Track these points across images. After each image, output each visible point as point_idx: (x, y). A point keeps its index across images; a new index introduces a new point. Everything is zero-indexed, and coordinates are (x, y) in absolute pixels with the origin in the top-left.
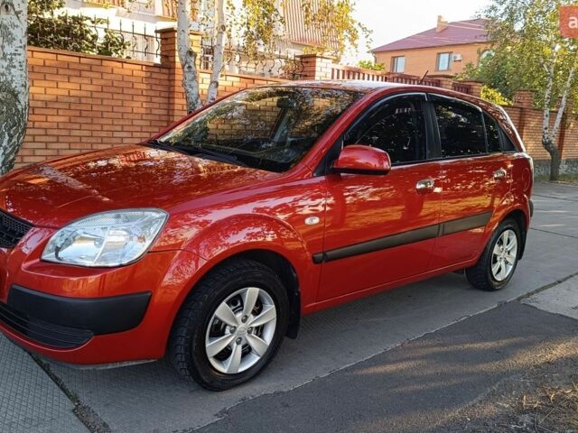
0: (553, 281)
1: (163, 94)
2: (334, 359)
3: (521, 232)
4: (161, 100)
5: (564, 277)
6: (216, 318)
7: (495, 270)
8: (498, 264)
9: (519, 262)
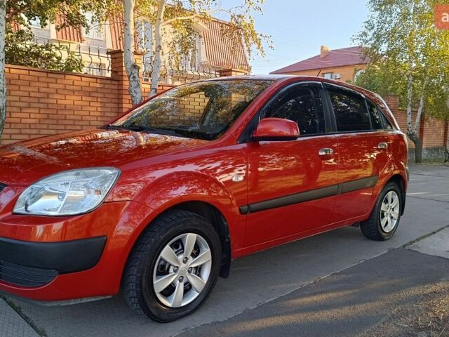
0: (430, 232)
1: (113, 101)
2: (260, 295)
3: (401, 193)
4: (112, 105)
5: (437, 229)
6: (162, 259)
7: (383, 223)
8: (386, 219)
9: (401, 217)
